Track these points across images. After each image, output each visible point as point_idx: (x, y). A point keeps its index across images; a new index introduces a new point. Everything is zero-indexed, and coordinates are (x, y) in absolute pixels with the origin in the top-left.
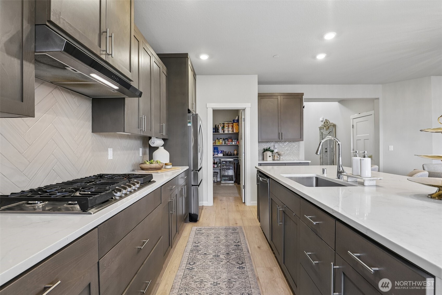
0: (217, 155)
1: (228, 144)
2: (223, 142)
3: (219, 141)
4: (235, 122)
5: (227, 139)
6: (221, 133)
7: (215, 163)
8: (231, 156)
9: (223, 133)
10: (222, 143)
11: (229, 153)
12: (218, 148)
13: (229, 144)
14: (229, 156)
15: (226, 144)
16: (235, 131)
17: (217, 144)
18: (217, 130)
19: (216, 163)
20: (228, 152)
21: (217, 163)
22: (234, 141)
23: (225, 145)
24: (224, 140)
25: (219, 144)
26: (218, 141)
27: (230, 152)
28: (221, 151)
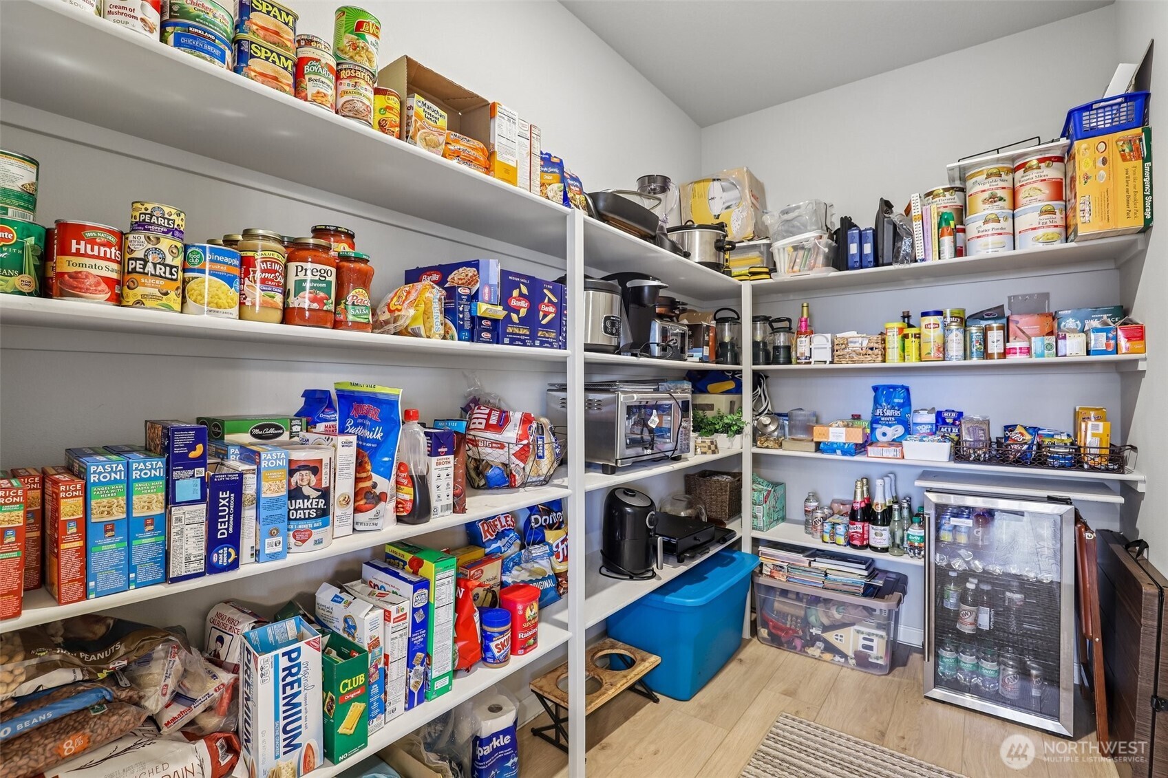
0: (891, 452)
1: (1004, 354)
2: (955, 337)
3: (918, 336)
4: (1093, 133)
5: (996, 313)
6: (933, 261)
7: (875, 514)
8: (1040, 462)
9: (948, 257)
10: (943, 348)
11: (1014, 435)
12: (907, 389)
13: (1011, 359)
14: (1018, 462)
15: (986, 354)
16: (1088, 224)
17: (894, 360)
18: (897, 237)
19: (879, 510)
20: (1009, 428)
21: (888, 512)
22: (1070, 323)
23: (975, 361)
24: (964, 322)
25: (912, 361)
26: (906, 336)
27: (1034, 430)
28: (939, 415)
